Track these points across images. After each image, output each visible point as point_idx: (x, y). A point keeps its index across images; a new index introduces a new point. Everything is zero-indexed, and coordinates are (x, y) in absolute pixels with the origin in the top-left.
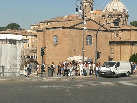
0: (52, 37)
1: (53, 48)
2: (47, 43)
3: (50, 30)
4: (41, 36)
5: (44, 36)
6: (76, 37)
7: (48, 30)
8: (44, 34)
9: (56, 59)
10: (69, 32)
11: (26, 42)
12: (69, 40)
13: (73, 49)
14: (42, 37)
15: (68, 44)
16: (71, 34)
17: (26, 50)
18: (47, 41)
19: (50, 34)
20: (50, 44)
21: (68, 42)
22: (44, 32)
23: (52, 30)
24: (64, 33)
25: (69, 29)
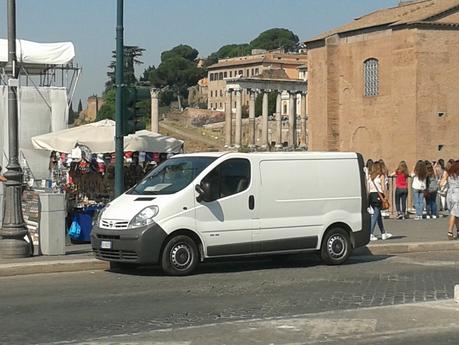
0: (359, 65)
1: (362, 107)
2: (340, 90)
3: (351, 39)
4: (320, 64)
5: (330, 64)
6: (446, 61)
7: (344, 41)
8: (330, 54)
9: (375, 149)
10: (418, 44)
11: (301, 93)
12: (419, 73)
13: (436, 107)
14: (325, 67)
15: (415, 89)
16: (424, 48)
17: (303, 120)
18: (342, 83)
19: (351, 53)
20: (352, 91)
21: (414, 83)
22: (329, 46)
23: (360, 37)
24: (399, 48)
25: (416, 29)
